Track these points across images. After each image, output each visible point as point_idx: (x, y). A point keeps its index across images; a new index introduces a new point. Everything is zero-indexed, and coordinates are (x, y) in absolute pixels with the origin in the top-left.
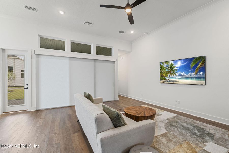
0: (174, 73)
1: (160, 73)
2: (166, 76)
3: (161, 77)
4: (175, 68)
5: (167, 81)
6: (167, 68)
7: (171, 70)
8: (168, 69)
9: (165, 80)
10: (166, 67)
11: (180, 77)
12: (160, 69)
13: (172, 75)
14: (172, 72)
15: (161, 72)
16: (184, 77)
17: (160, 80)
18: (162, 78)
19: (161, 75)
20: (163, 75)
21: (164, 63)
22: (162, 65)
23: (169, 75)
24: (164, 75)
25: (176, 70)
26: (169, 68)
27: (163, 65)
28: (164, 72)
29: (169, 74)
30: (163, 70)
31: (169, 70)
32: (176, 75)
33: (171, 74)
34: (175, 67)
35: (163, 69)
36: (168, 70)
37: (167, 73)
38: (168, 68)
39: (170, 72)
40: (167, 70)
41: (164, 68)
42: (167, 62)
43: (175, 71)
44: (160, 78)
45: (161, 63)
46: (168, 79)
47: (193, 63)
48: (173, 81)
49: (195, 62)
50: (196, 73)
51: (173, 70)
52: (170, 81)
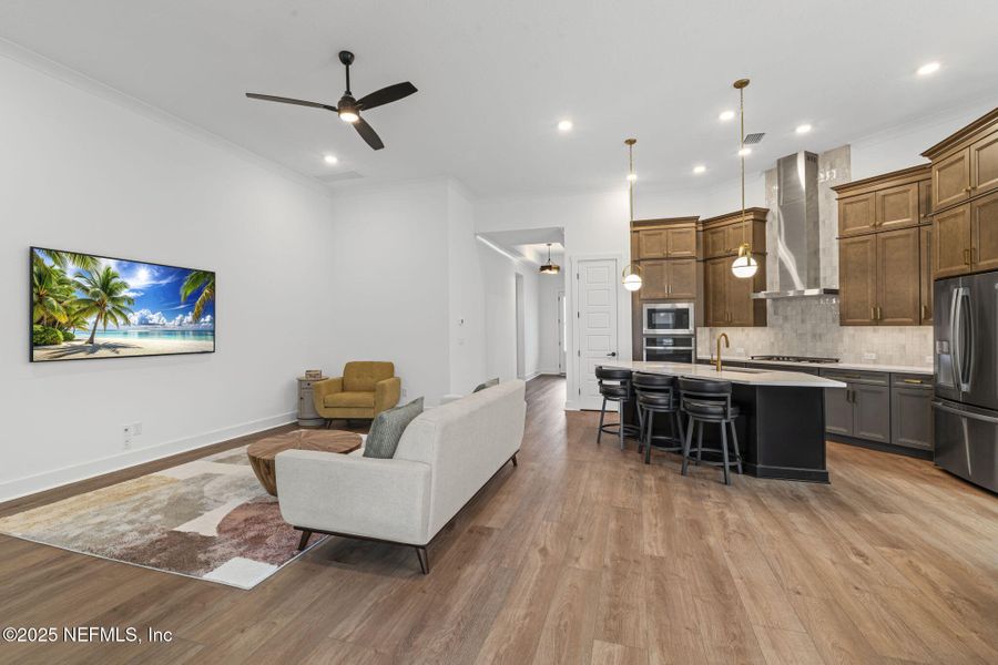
0: (120, 313)
1: (32, 305)
2: (71, 324)
3: (37, 328)
4: (123, 293)
5: (81, 349)
6: (79, 285)
7: (105, 297)
8: (87, 290)
9: (64, 344)
10: (78, 279)
11: (143, 328)
12: (32, 285)
13: (110, 323)
14: (109, 306)
15: (36, 301)
16: (161, 328)
17: (34, 343)
18: (43, 334)
19: (36, 318)
20: (51, 317)
21: (67, 258)
22: (48, 262)
23: (91, 320)
24: (63, 319)
25: (130, 301)
26: (96, 286)
27: (57, 267)
28: (60, 303)
29: (96, 314)
30: (52, 291)
31: (95, 294)
32: (126, 319)
33: (104, 315)
34: (125, 285)
35: (54, 285)
36: (88, 298)
37: (85, 310)
38: (88, 286)
39: (100, 305)
40: (79, 295)
41: (61, 282)
42: (82, 257)
43: (125, 304)
44: (32, 333)
45: (41, 255)
46: (88, 337)
47: (188, 286)
48: (113, 347)
49: (194, 282)
50: (197, 318)
51: (114, 300)
52: (98, 347)
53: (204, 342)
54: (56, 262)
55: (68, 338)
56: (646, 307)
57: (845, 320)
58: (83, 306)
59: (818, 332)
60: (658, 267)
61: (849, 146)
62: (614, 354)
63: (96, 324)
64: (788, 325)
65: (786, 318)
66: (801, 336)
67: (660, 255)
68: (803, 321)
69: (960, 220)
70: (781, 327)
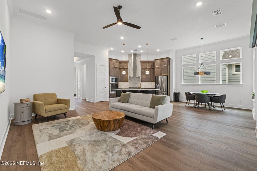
56: (111, 77)
57: (142, 81)
59: (136, 83)
60: (113, 69)
61: (141, 55)
62: (105, 88)
64: (132, 82)
65: (131, 80)
66: (134, 83)
67: (113, 66)
68: (134, 81)
69: (159, 69)
70: (131, 82)
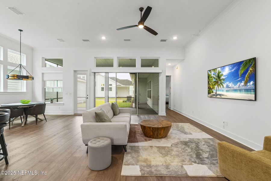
0: (221, 84)
5: (214, 95)
6: (214, 77)
9: (212, 94)
10: (213, 76)
11: (227, 89)
13: (220, 87)
14: (219, 83)
16: (232, 89)
17: (208, 93)
23: (216, 87)
24: (212, 87)
25: (224, 79)
28: (211, 83)
29: (217, 85)
31: (217, 79)
32: (223, 86)
33: (218, 85)
34: (222, 75)
35: (210, 79)
38: (215, 77)
39: (217, 82)
40: (214, 80)
41: (211, 77)
42: (214, 70)
43: (222, 81)
44: (208, 91)
47: (242, 69)
48: (220, 95)
49: (245, 66)
50: (246, 84)
51: (220, 80)
52: (217, 95)
53: (250, 95)
54: (210, 73)
55: (212, 92)
58: (215, 83)
63: (217, 88)
